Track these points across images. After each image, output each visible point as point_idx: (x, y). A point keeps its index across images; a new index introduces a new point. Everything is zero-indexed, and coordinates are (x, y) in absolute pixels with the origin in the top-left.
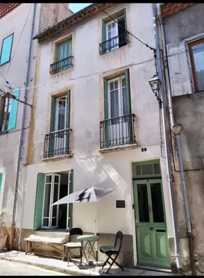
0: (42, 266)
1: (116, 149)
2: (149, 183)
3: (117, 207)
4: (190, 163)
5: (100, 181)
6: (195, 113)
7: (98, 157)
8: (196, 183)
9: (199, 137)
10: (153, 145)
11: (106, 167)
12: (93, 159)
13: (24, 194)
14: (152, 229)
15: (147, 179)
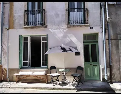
0: (36, 88)
1: (77, 26)
2: (90, 44)
3: (76, 55)
4: (113, 36)
5: (66, 43)
6: (116, 14)
7: (64, 29)
8: (115, 45)
9: (117, 25)
10: (96, 26)
11: (69, 35)
12: (61, 30)
13: (8, 47)
14: (91, 64)
15: (90, 42)
